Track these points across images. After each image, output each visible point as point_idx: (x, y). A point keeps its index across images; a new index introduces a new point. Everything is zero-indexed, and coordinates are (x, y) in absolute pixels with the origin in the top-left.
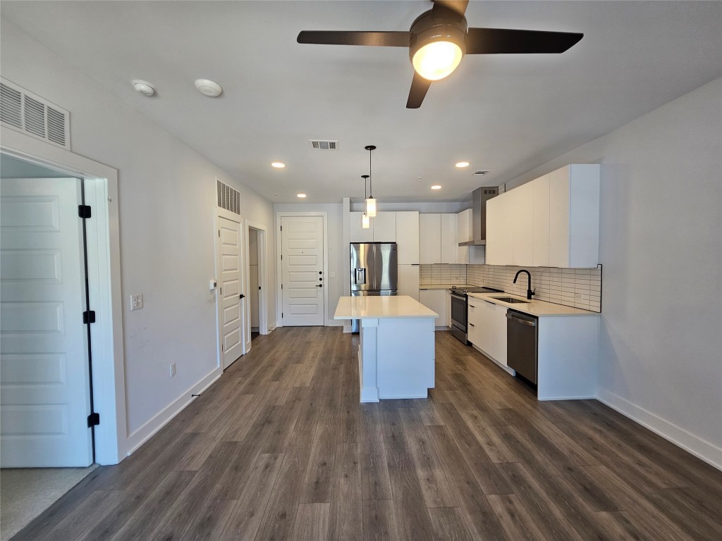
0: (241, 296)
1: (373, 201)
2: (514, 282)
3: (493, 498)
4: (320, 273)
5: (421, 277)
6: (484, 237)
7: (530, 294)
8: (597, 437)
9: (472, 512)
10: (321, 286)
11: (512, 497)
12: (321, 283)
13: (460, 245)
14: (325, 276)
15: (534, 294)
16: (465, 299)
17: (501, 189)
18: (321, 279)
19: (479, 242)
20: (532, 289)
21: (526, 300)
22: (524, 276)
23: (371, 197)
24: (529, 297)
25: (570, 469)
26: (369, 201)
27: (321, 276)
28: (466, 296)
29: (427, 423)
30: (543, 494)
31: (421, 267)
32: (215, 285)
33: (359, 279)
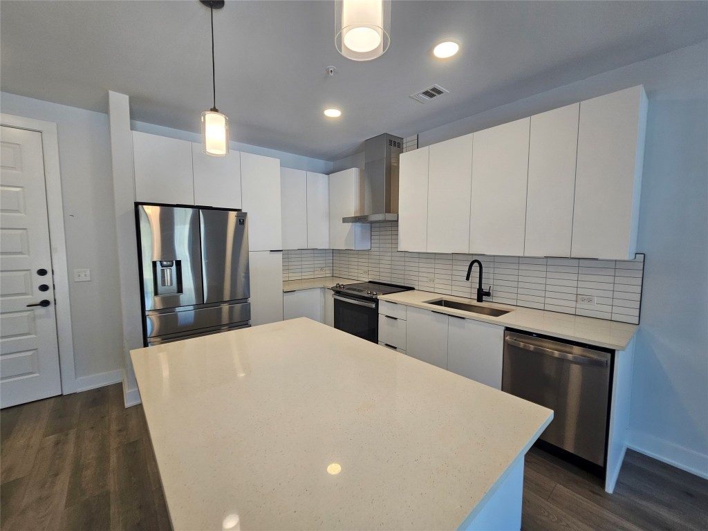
2: (468, 279)
4: (42, 272)
5: (286, 268)
7: (482, 294)
10: (45, 303)
12: (45, 296)
15: (488, 294)
16: (374, 306)
18: (44, 288)
20: (484, 287)
21: (475, 303)
24: (480, 300)
27: (45, 280)
28: (376, 301)
31: (286, 254)
33: (164, 283)
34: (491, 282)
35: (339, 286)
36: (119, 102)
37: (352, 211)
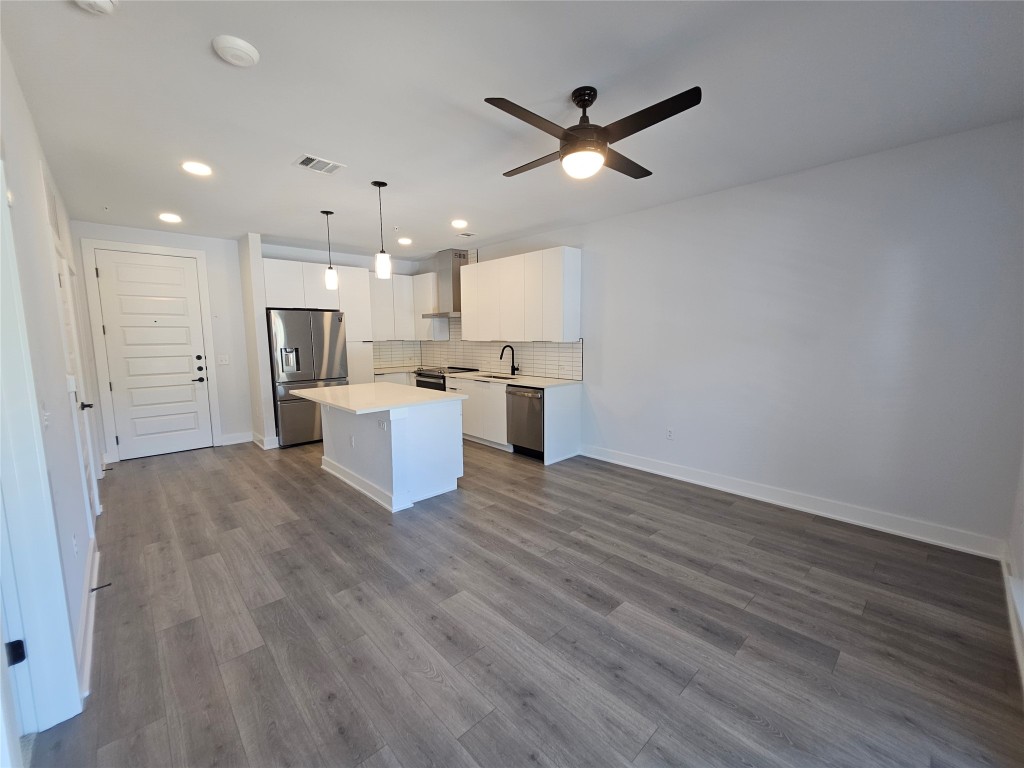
0: (83, 406)
1: (386, 257)
2: (502, 358)
3: (573, 533)
4: (199, 358)
5: (377, 357)
6: (457, 307)
7: (514, 369)
8: (598, 478)
9: (569, 546)
10: (201, 380)
11: (583, 528)
12: (202, 374)
13: (424, 316)
14: (210, 362)
15: (517, 369)
16: (442, 381)
17: (472, 255)
18: (200, 369)
19: (450, 315)
20: (516, 365)
21: (511, 376)
22: (508, 351)
23: (383, 252)
24: (513, 373)
25: (600, 501)
26: (380, 256)
27: (201, 363)
28: (444, 378)
29: (480, 508)
30: (597, 520)
31: (376, 344)
33: (288, 364)
34: (520, 361)
35: (420, 370)
36: (254, 239)
37: (431, 309)
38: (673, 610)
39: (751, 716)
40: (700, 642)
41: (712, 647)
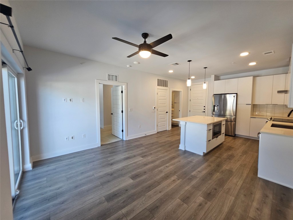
0: (167, 112)
4: (204, 107)
10: (204, 112)
12: (204, 111)
27: (205, 108)
32: (155, 108)
38: (127, 190)
39: (87, 191)
40: (112, 191)
41: (108, 193)
